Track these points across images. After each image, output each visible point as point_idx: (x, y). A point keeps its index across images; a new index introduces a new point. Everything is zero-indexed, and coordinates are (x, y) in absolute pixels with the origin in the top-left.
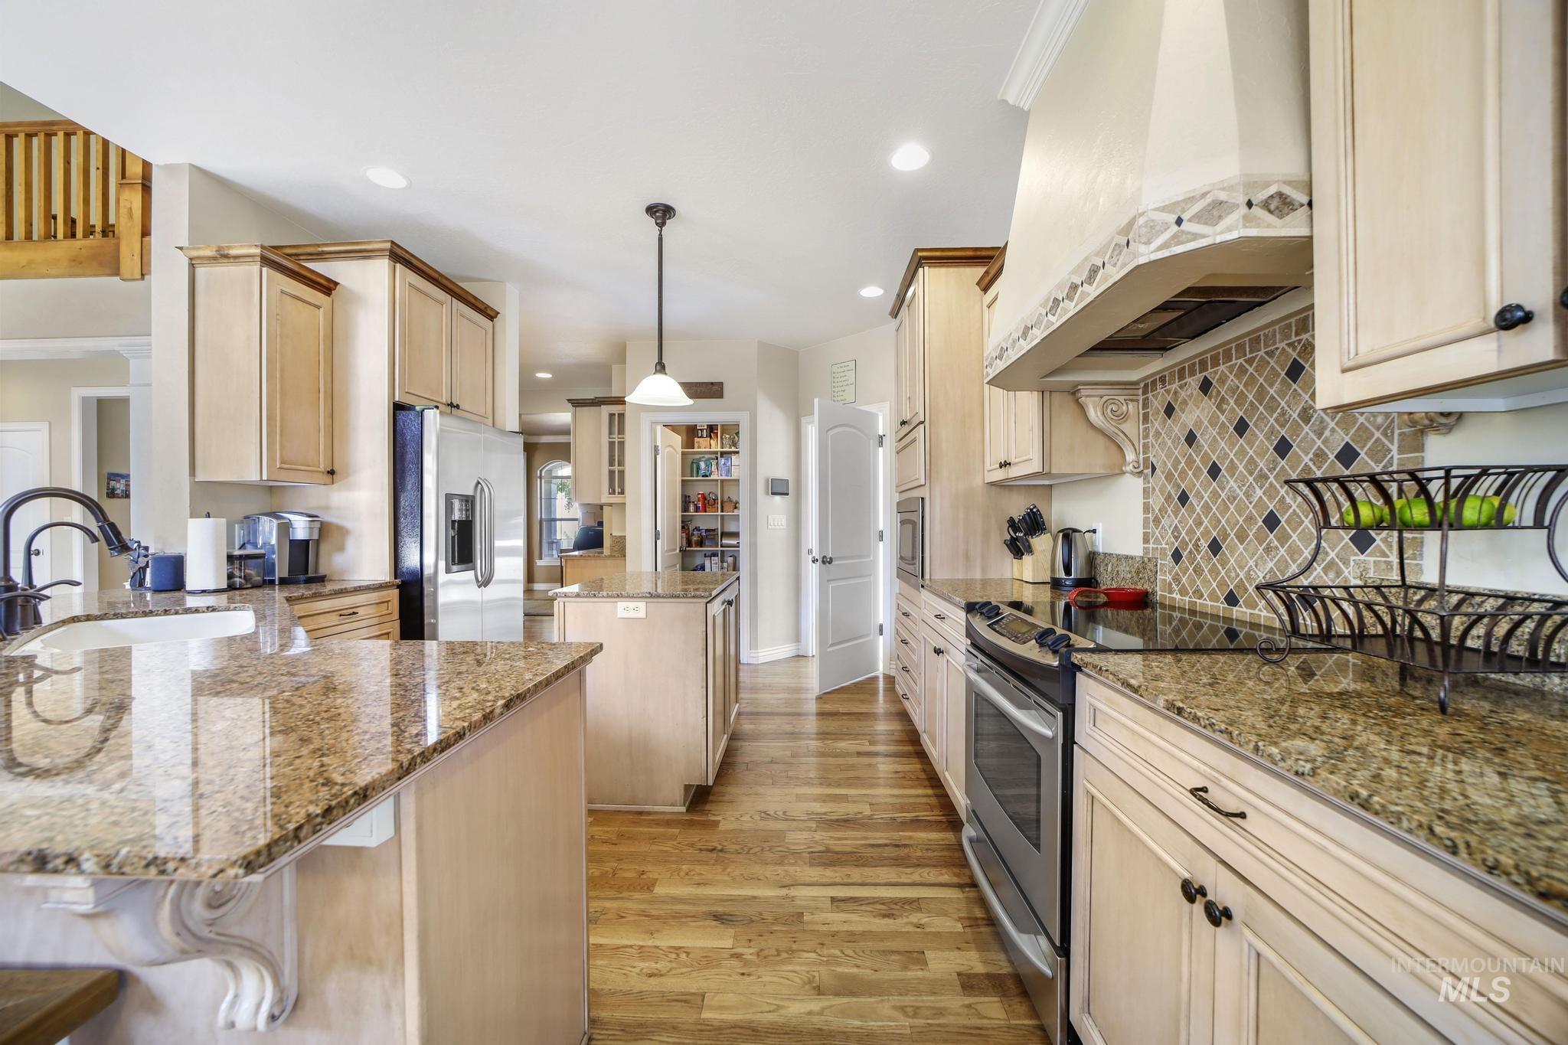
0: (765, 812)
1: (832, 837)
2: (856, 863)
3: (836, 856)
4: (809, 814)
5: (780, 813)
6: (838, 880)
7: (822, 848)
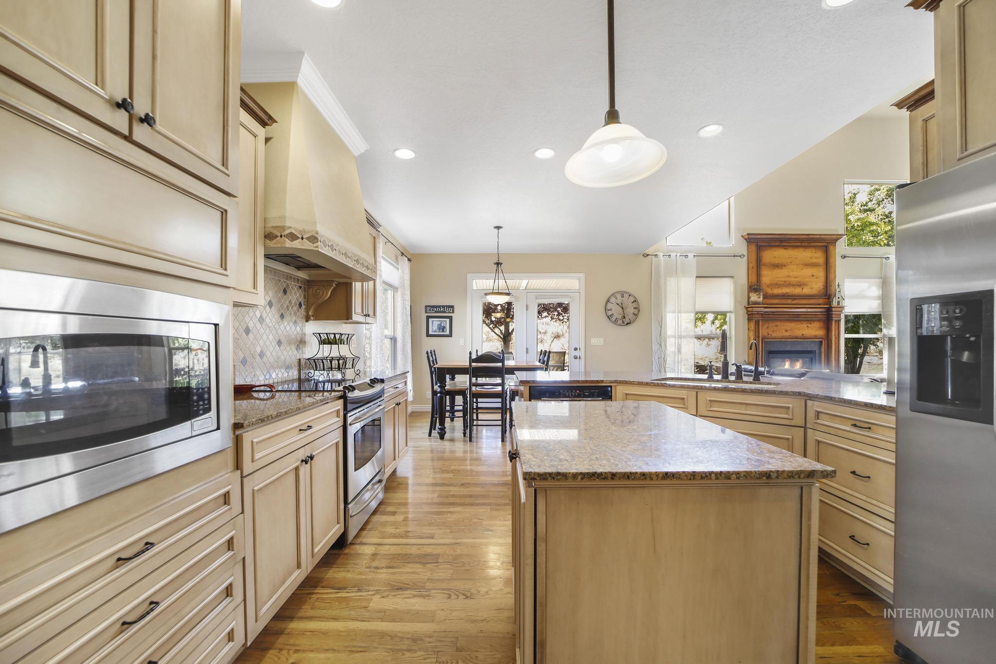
0: (467, 597)
1: (418, 574)
2: (411, 556)
3: (421, 560)
4: (428, 596)
5: (454, 597)
6: (426, 547)
7: (428, 566)
